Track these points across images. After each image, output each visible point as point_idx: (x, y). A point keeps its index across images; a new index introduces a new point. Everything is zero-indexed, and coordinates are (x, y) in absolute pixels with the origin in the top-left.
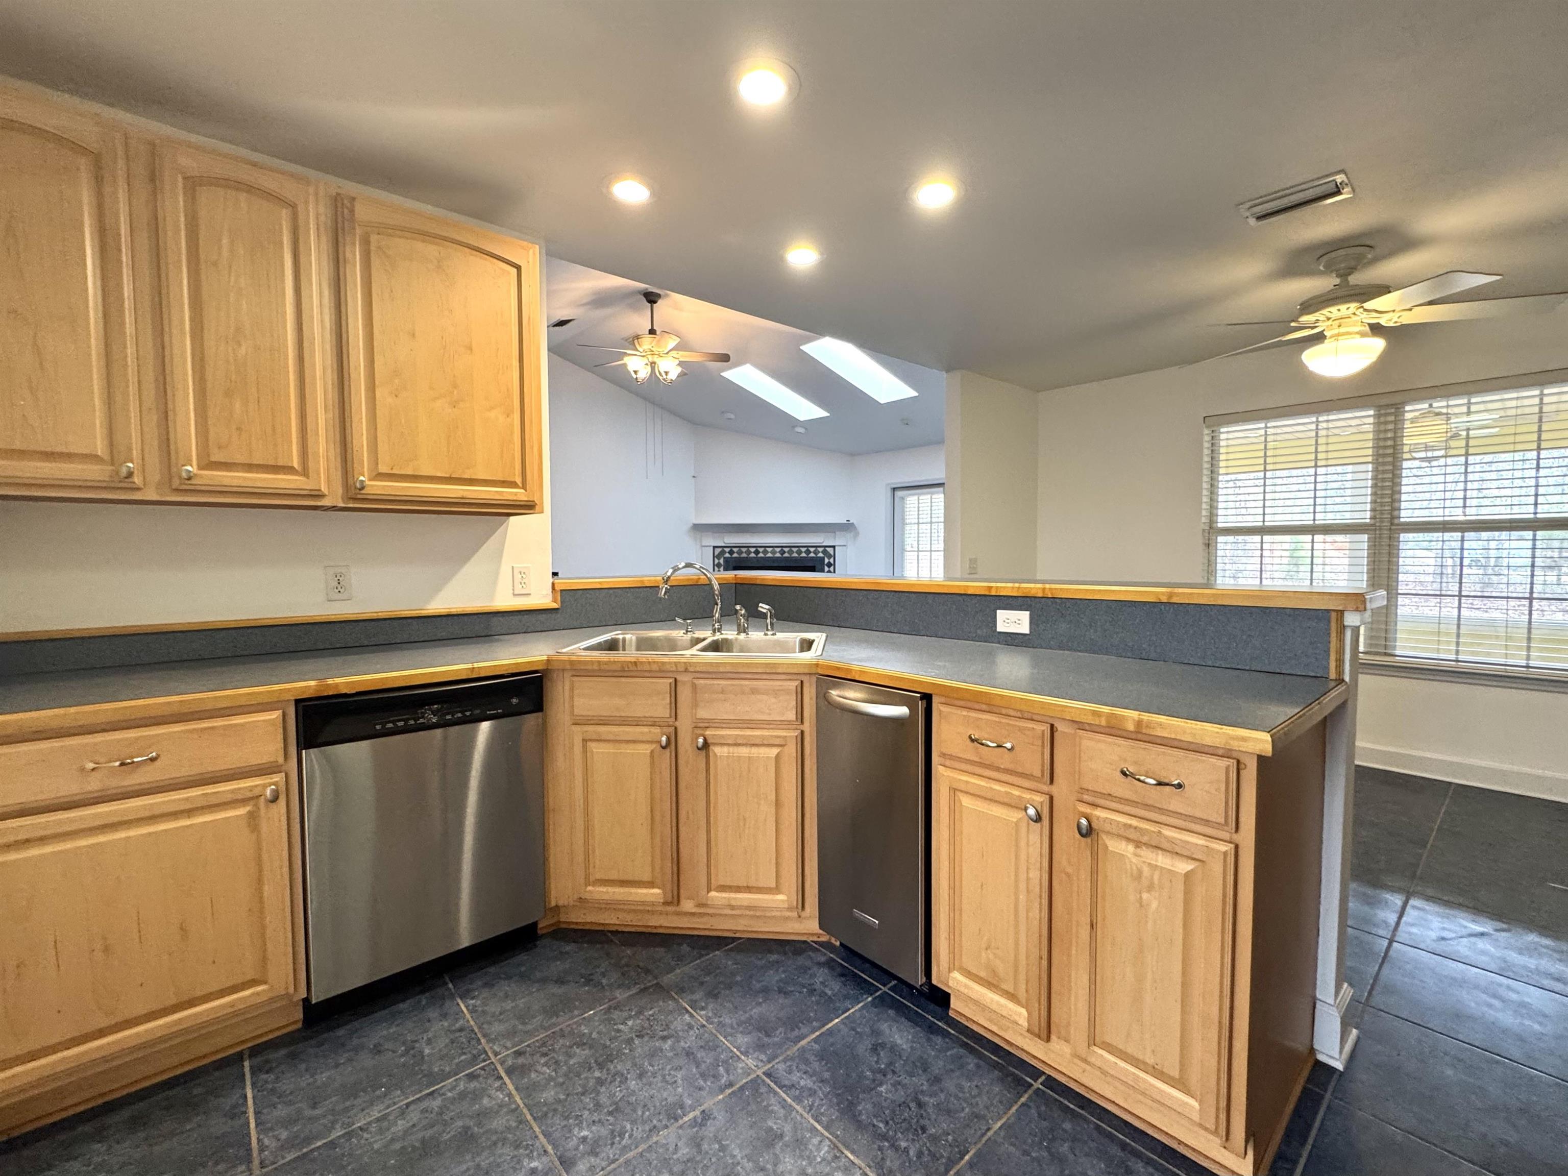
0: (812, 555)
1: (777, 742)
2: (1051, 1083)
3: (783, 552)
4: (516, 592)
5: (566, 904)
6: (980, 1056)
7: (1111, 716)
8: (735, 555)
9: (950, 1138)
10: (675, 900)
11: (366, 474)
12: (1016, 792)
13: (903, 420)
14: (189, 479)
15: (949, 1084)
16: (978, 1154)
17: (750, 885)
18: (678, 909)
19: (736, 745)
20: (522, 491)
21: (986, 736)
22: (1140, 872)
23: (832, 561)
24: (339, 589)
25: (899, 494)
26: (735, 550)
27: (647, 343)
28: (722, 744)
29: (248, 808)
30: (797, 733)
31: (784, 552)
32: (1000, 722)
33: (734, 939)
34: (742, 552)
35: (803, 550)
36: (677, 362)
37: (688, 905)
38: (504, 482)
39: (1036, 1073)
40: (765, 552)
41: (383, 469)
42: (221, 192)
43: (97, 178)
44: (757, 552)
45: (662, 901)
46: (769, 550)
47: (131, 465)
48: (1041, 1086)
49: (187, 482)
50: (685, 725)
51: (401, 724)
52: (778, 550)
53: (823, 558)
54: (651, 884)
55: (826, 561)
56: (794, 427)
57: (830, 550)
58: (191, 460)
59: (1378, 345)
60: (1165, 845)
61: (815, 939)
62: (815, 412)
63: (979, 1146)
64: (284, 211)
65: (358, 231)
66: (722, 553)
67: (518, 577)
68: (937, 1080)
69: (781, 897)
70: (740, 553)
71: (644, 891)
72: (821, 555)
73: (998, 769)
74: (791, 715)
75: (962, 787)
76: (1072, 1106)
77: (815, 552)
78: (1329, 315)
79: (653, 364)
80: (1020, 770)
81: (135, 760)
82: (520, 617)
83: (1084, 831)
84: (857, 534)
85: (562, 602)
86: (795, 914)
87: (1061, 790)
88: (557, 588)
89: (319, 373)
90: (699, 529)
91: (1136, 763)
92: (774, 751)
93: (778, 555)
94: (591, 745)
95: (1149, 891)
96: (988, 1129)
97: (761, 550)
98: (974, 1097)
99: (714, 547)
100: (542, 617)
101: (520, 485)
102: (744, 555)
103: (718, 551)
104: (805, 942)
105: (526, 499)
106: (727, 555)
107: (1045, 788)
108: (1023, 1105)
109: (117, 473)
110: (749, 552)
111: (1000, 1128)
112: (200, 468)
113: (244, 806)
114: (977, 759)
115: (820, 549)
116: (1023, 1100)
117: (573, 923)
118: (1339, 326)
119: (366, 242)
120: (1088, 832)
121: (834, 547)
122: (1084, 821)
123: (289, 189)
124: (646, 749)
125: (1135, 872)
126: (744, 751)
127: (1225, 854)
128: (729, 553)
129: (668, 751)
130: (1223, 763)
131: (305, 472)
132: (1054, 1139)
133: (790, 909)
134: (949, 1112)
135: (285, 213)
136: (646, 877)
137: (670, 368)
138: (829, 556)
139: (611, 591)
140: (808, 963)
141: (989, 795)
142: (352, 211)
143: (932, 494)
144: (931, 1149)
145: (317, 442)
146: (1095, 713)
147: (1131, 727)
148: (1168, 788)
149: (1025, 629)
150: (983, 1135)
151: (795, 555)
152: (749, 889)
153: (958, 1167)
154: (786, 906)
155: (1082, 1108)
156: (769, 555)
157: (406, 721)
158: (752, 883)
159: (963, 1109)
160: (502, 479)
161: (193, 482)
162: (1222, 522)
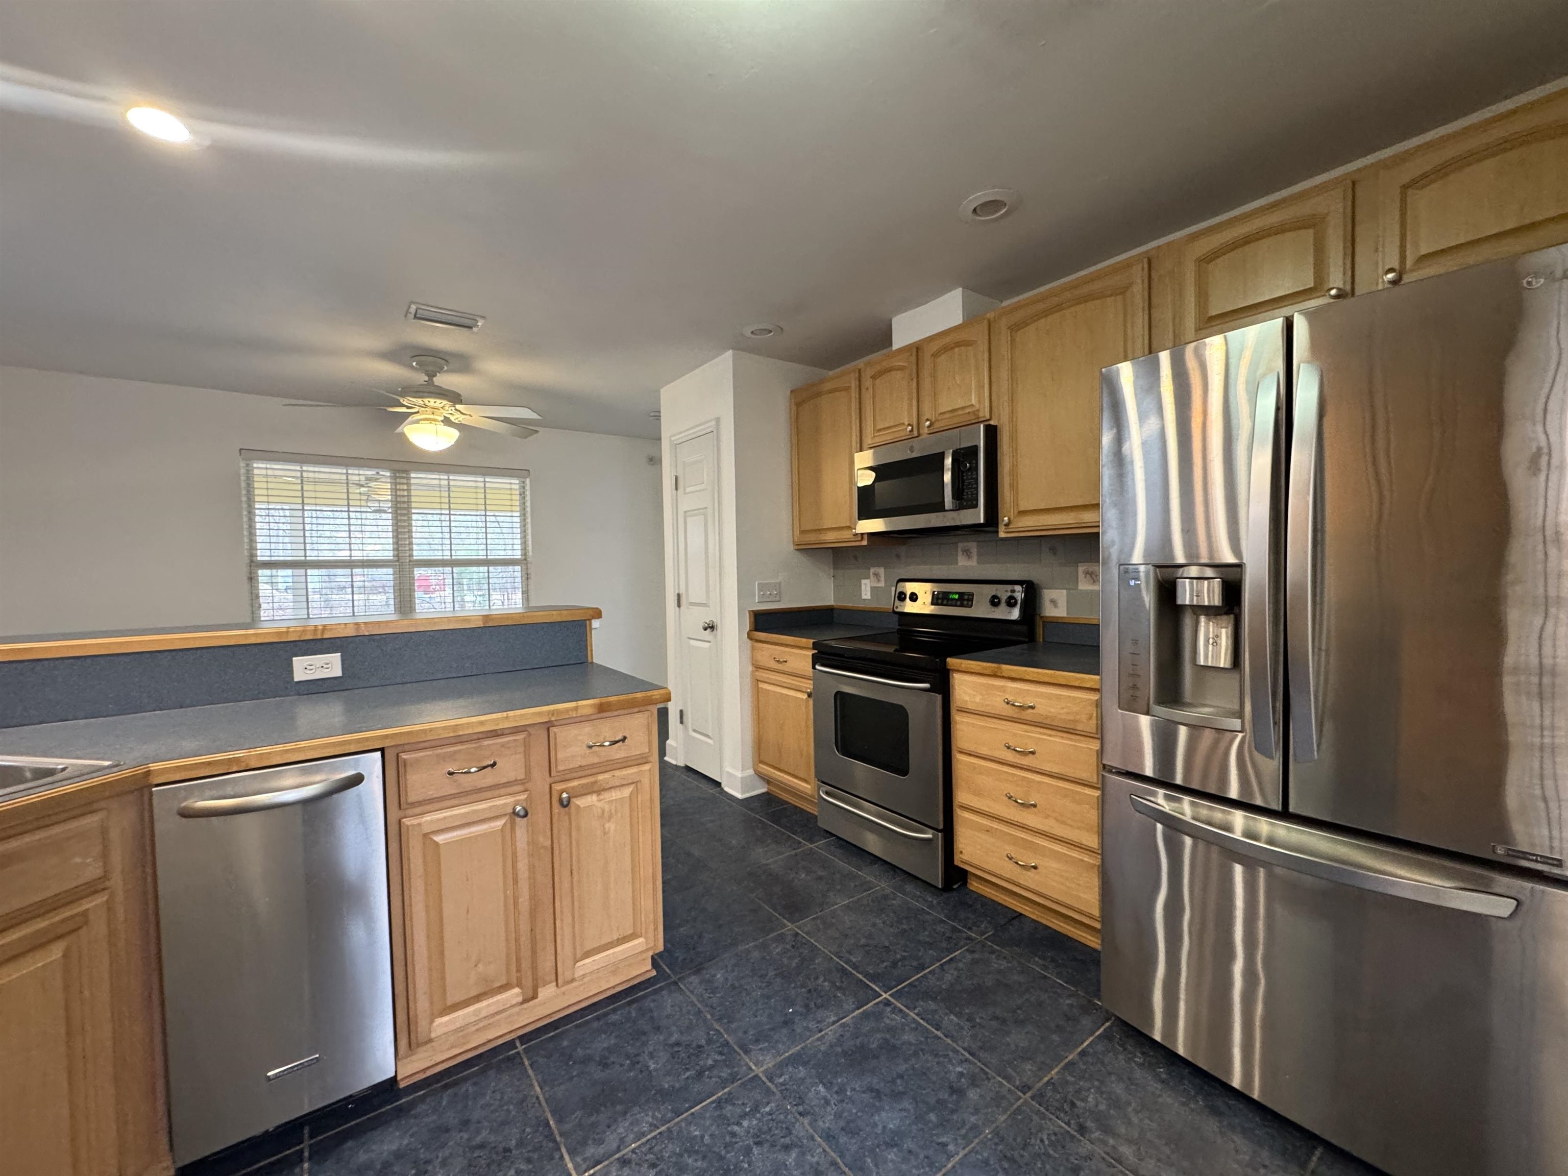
2: (523, 1039)
6: (465, 1079)
9: (528, 1130)
12: (501, 802)
15: (477, 1114)
16: (553, 1112)
21: (466, 764)
22: (602, 810)
32: (480, 746)
39: (511, 1044)
48: (524, 1047)
63: (547, 1110)
68: (465, 1123)
73: (479, 790)
74: (94, 871)
75: (436, 828)
76: (552, 1034)
78: (427, 403)
80: (504, 780)
83: (565, 803)
95: (609, 821)
96: (538, 1098)
98: (502, 1098)
108: (531, 1065)
111: (541, 1088)
116: (527, 1063)
122: (564, 795)
125: (598, 814)
127: (649, 770)
132: (570, 1057)
134: (504, 1123)
141: (471, 819)
144: (530, 1148)
147: (593, 711)
148: (617, 744)
149: (337, 672)
150: (540, 1103)
153: (556, 1132)
155: (557, 1028)
159: (508, 1111)
162: (262, 555)
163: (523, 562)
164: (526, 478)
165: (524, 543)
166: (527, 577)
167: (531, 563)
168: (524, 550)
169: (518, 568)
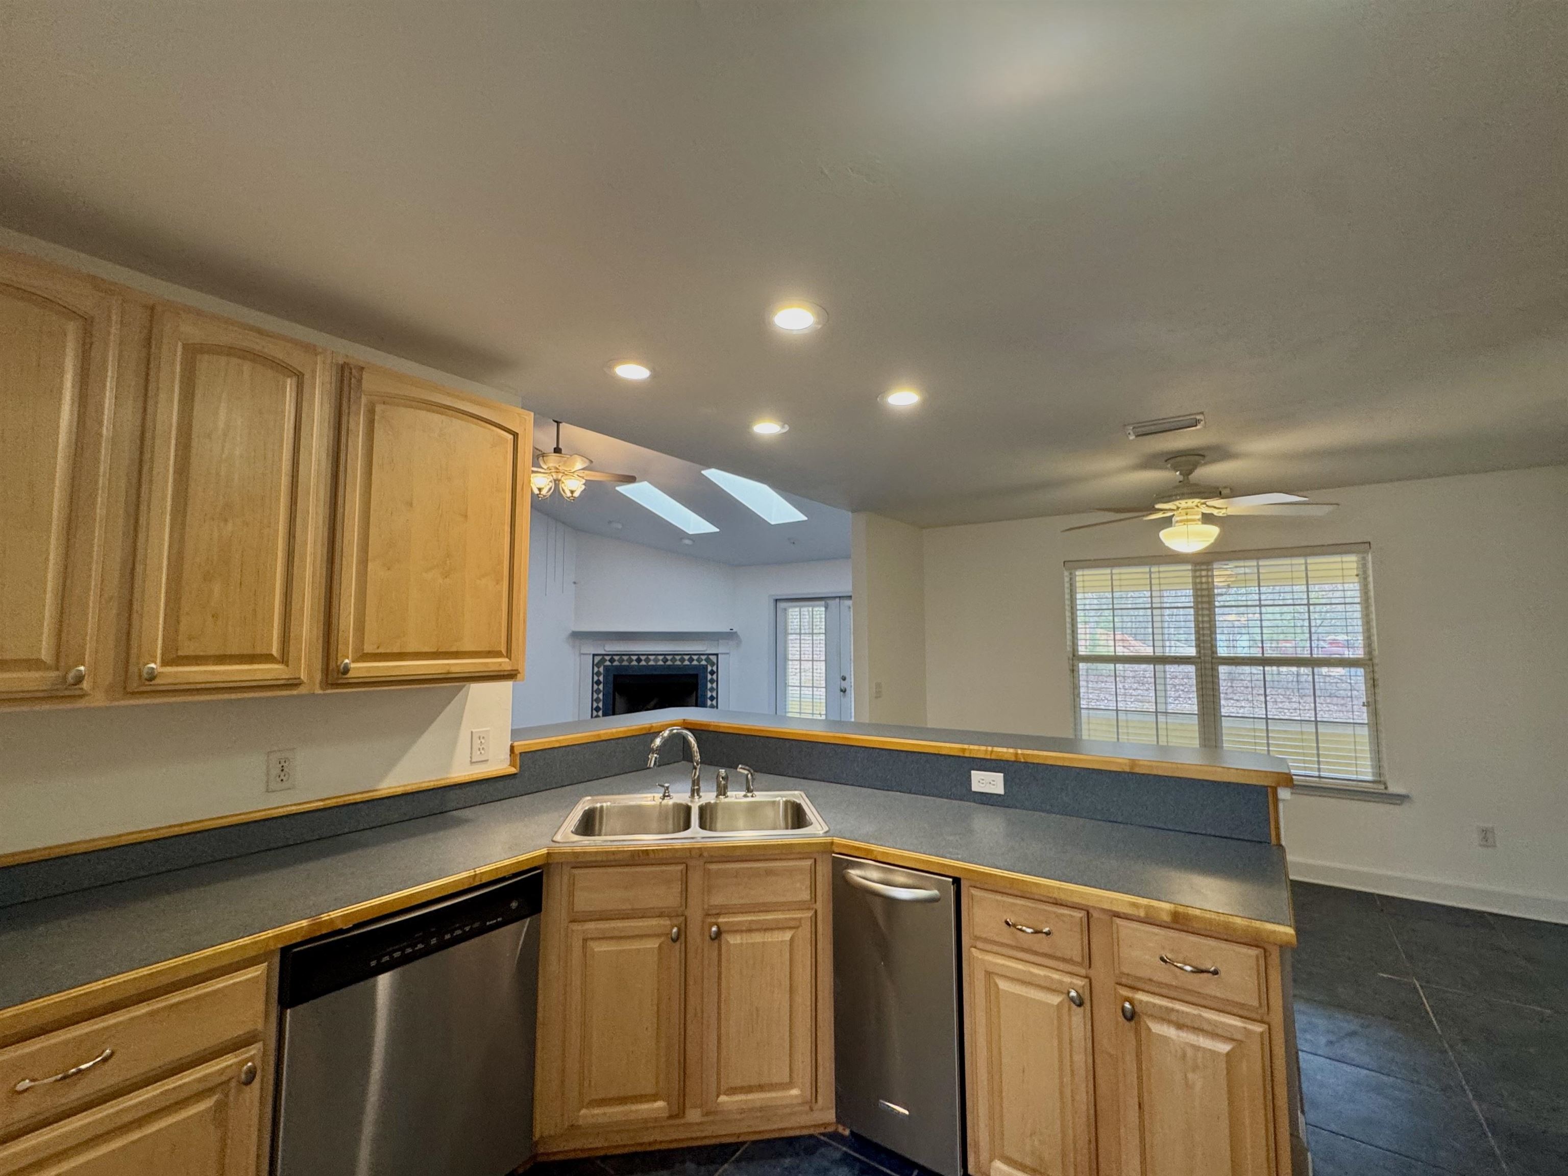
0: (695, 663)
1: (792, 924)
3: (665, 660)
4: (474, 760)
5: (552, 1133)
7: (1148, 908)
8: (616, 663)
10: (677, 1113)
11: (350, 657)
12: (1056, 976)
13: (789, 539)
14: (151, 679)
17: (762, 1082)
18: (683, 1121)
19: (750, 931)
20: (507, 660)
21: (1024, 922)
22: (1184, 1056)
23: (715, 668)
24: (282, 777)
25: (782, 605)
26: (616, 658)
27: (553, 460)
28: (736, 931)
29: (215, 1098)
30: (810, 914)
31: (667, 660)
32: (1036, 908)
33: (739, 1145)
34: (623, 660)
35: (687, 657)
36: (584, 481)
37: (693, 1115)
38: (489, 652)
40: (647, 660)
41: (369, 648)
42: (223, 360)
43: (84, 344)
44: (639, 660)
45: (667, 1115)
46: (652, 657)
47: (82, 668)
49: (147, 683)
50: (695, 914)
51: (397, 955)
52: (661, 658)
53: (707, 666)
54: (655, 1097)
55: (709, 668)
56: (681, 539)
57: (713, 658)
58: (156, 657)
59: (1213, 531)
60: (1206, 1027)
61: (822, 1130)
62: (706, 527)
64: (289, 381)
65: (364, 400)
66: (603, 660)
67: (477, 742)
69: (795, 1092)
70: (621, 660)
71: (645, 1106)
72: (704, 663)
73: (1036, 953)
74: (805, 896)
75: (997, 970)
77: (698, 660)
78: (1179, 505)
79: (557, 482)
80: (1059, 954)
81: (83, 1067)
82: (477, 787)
83: (1129, 1015)
84: (739, 642)
85: (520, 767)
86: (807, 1108)
87: (1100, 972)
88: (517, 751)
89: (309, 548)
90: (577, 636)
91: (1172, 950)
92: (787, 936)
93: (661, 663)
94: (591, 944)
95: (1194, 1070)
97: (643, 658)
99: (594, 655)
100: (500, 785)
101: (505, 655)
102: (625, 663)
103: (597, 659)
104: (811, 1136)
105: (509, 668)
106: (608, 663)
107: (1083, 972)
109: (65, 678)
110: (631, 660)
112: (165, 663)
113: (209, 1096)
114: (1014, 943)
115: (703, 657)
117: (555, 1154)
118: (1187, 514)
119: (371, 412)
120: (1131, 1016)
121: (717, 655)
122: (1127, 1005)
123: (297, 359)
124: (653, 944)
125: (1180, 1053)
126: (757, 938)
127: (1262, 1034)
128: (610, 661)
129: (678, 943)
130: (1253, 952)
131: (284, 659)
133: (803, 1104)
135: (290, 384)
136: (650, 1090)
137: (574, 486)
138: (712, 664)
139: (568, 749)
140: (826, 1164)
141: (1028, 979)
142: (360, 381)
143: (813, 606)
145: (301, 625)
146: (1134, 905)
147: (1166, 918)
148: (1205, 975)
149: (1000, 790)
151: (678, 663)
152: (761, 1088)
154: (800, 1101)
156: (652, 663)
157: (402, 950)
158: (765, 1080)
160: (487, 649)
161: (157, 681)
162: (1082, 651)
163: (1367, 663)
164: (1366, 552)
165: (1368, 638)
166: (1373, 683)
167: (1378, 665)
168: (1368, 645)
169: (1361, 671)
